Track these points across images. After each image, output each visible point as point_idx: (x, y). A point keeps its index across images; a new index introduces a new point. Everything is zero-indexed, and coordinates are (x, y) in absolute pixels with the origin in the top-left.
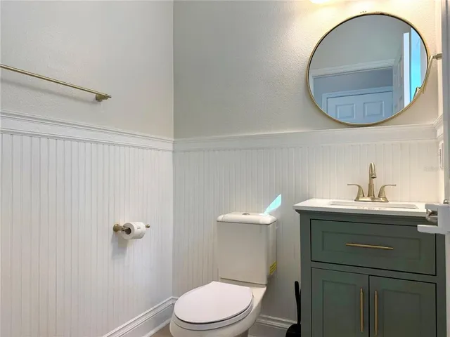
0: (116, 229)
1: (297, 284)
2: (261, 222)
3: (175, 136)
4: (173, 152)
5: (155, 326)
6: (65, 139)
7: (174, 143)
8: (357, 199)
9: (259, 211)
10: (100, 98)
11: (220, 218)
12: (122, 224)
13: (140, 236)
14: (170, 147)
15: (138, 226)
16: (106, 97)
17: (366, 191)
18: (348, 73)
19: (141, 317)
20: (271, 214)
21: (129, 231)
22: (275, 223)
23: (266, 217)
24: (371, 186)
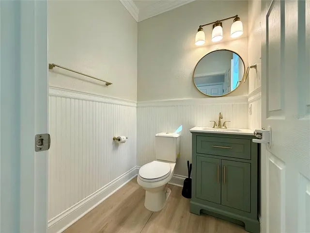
0: (114, 139)
1: (188, 162)
2: (174, 136)
3: (138, 101)
4: (137, 107)
5: (129, 179)
6: (93, 101)
7: (137, 104)
8: (214, 127)
9: (173, 132)
10: (108, 84)
11: (157, 135)
12: (116, 137)
13: (124, 142)
14: (136, 105)
15: (123, 138)
16: (110, 84)
17: (218, 124)
18: (205, 77)
19: (124, 175)
20: (178, 133)
21: (119, 140)
22: (180, 137)
23: (176, 134)
24: (220, 122)
